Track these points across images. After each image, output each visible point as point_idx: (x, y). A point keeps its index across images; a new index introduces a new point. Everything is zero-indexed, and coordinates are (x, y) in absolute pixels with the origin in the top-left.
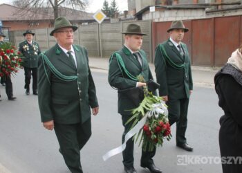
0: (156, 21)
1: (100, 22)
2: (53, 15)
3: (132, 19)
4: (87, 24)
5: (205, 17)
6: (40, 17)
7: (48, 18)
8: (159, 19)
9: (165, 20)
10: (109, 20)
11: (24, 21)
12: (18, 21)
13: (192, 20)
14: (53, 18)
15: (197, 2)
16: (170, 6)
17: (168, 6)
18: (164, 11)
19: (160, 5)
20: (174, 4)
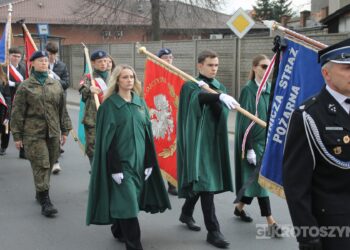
1: (241, 35)
2: (149, 17)
3: (316, 29)
4: (219, 37)
11: (91, 26)
12: (79, 26)
14: (150, 23)
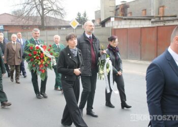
0: (115, 27)
1: (74, 28)
2: (40, 22)
3: (97, 26)
4: (64, 29)
5: (150, 26)
6: (31, 23)
7: (36, 24)
8: (117, 26)
9: (122, 27)
10: (81, 26)
11: (19, 26)
12: (15, 26)
13: (141, 28)
14: (41, 24)
15: (145, 14)
16: (125, 17)
17: (124, 17)
18: (121, 21)
19: (118, 16)
20: (129, 16)
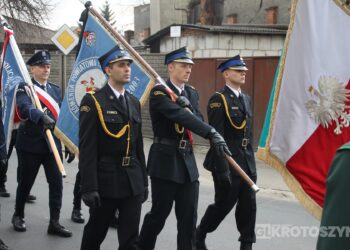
3: (140, 48)
8: (193, 52)
9: (206, 55)
15: (275, 22)
16: (217, 27)
17: (212, 28)
18: (203, 38)
19: (198, 25)
20: (228, 24)
